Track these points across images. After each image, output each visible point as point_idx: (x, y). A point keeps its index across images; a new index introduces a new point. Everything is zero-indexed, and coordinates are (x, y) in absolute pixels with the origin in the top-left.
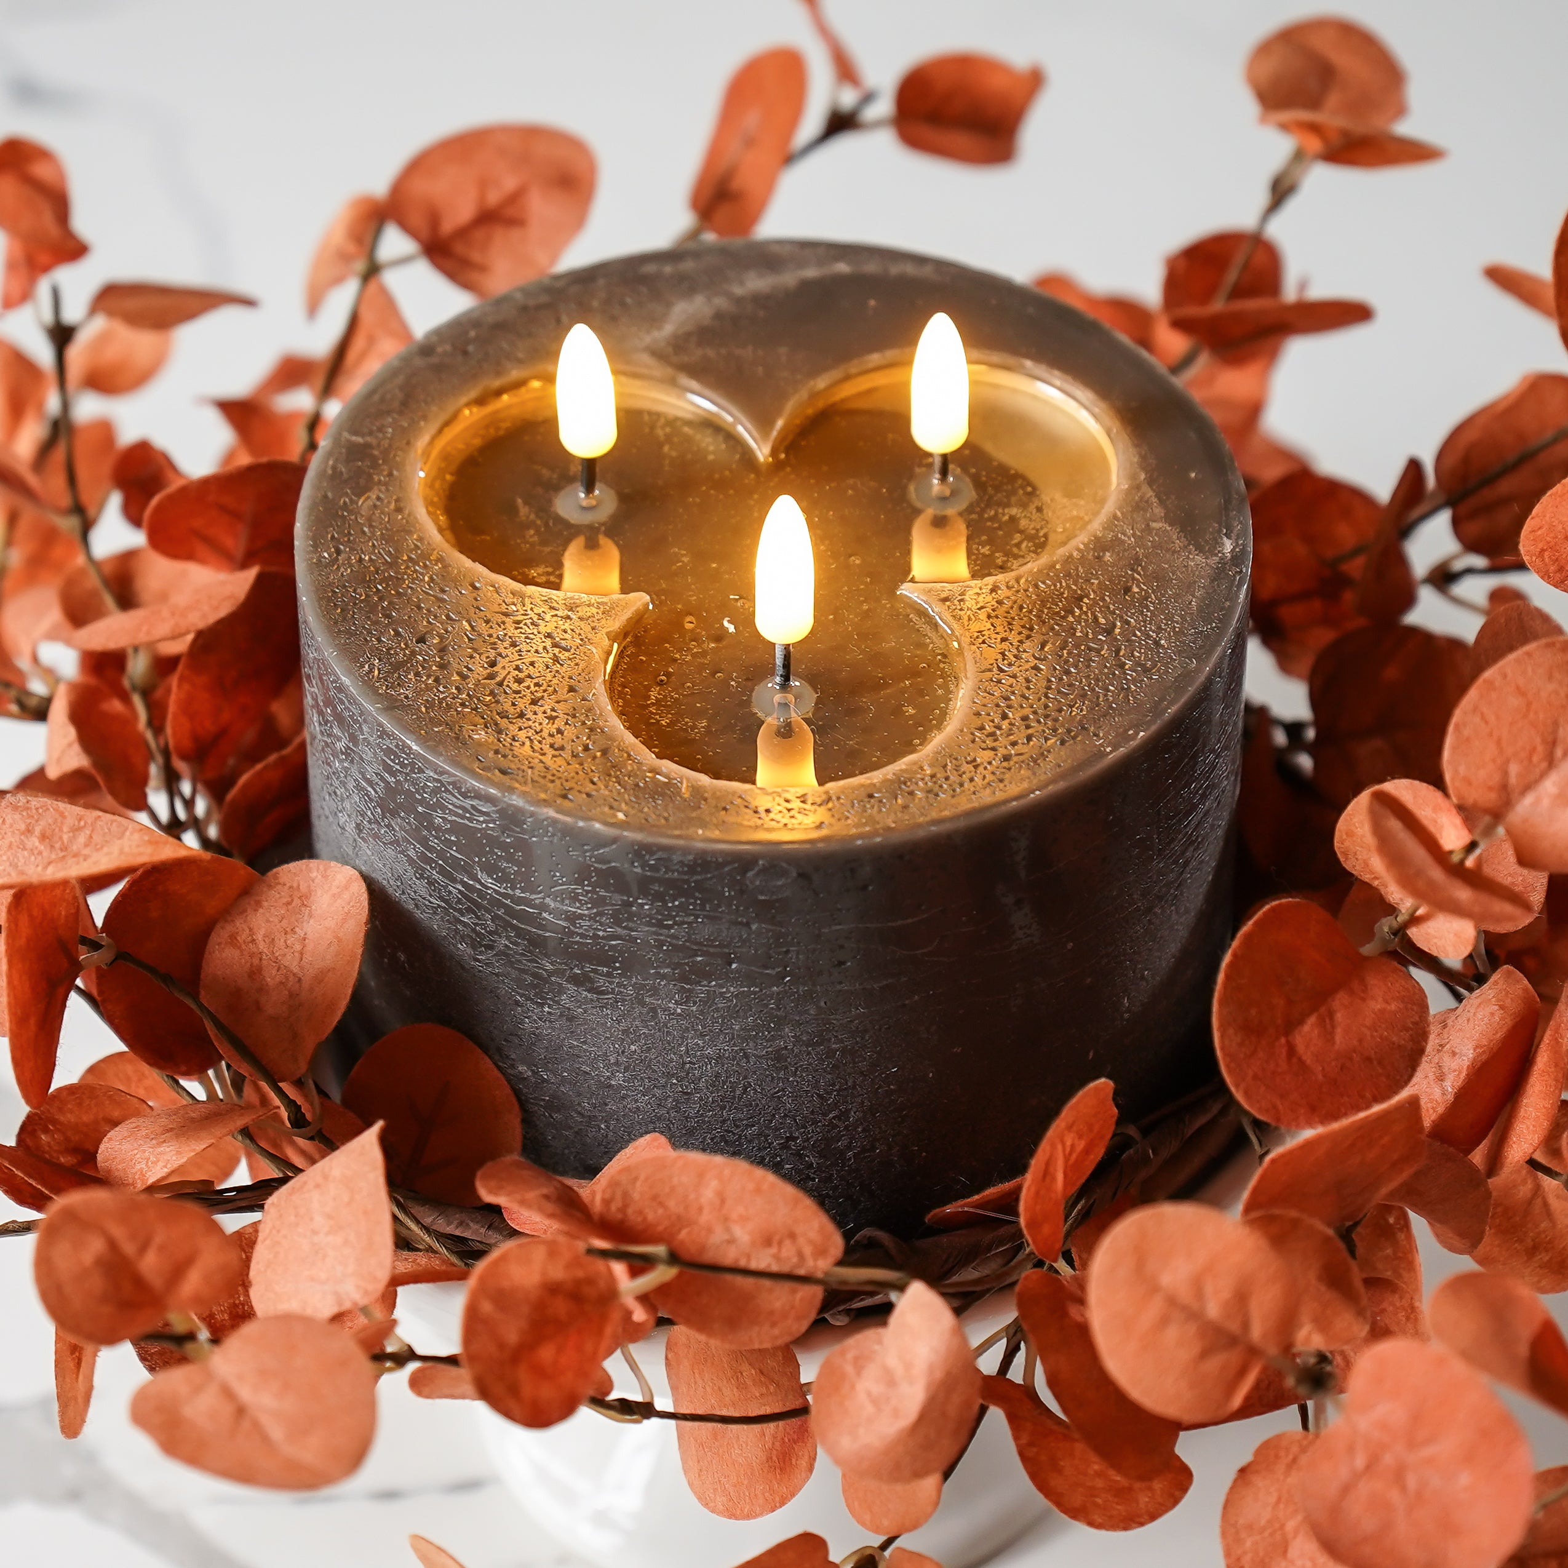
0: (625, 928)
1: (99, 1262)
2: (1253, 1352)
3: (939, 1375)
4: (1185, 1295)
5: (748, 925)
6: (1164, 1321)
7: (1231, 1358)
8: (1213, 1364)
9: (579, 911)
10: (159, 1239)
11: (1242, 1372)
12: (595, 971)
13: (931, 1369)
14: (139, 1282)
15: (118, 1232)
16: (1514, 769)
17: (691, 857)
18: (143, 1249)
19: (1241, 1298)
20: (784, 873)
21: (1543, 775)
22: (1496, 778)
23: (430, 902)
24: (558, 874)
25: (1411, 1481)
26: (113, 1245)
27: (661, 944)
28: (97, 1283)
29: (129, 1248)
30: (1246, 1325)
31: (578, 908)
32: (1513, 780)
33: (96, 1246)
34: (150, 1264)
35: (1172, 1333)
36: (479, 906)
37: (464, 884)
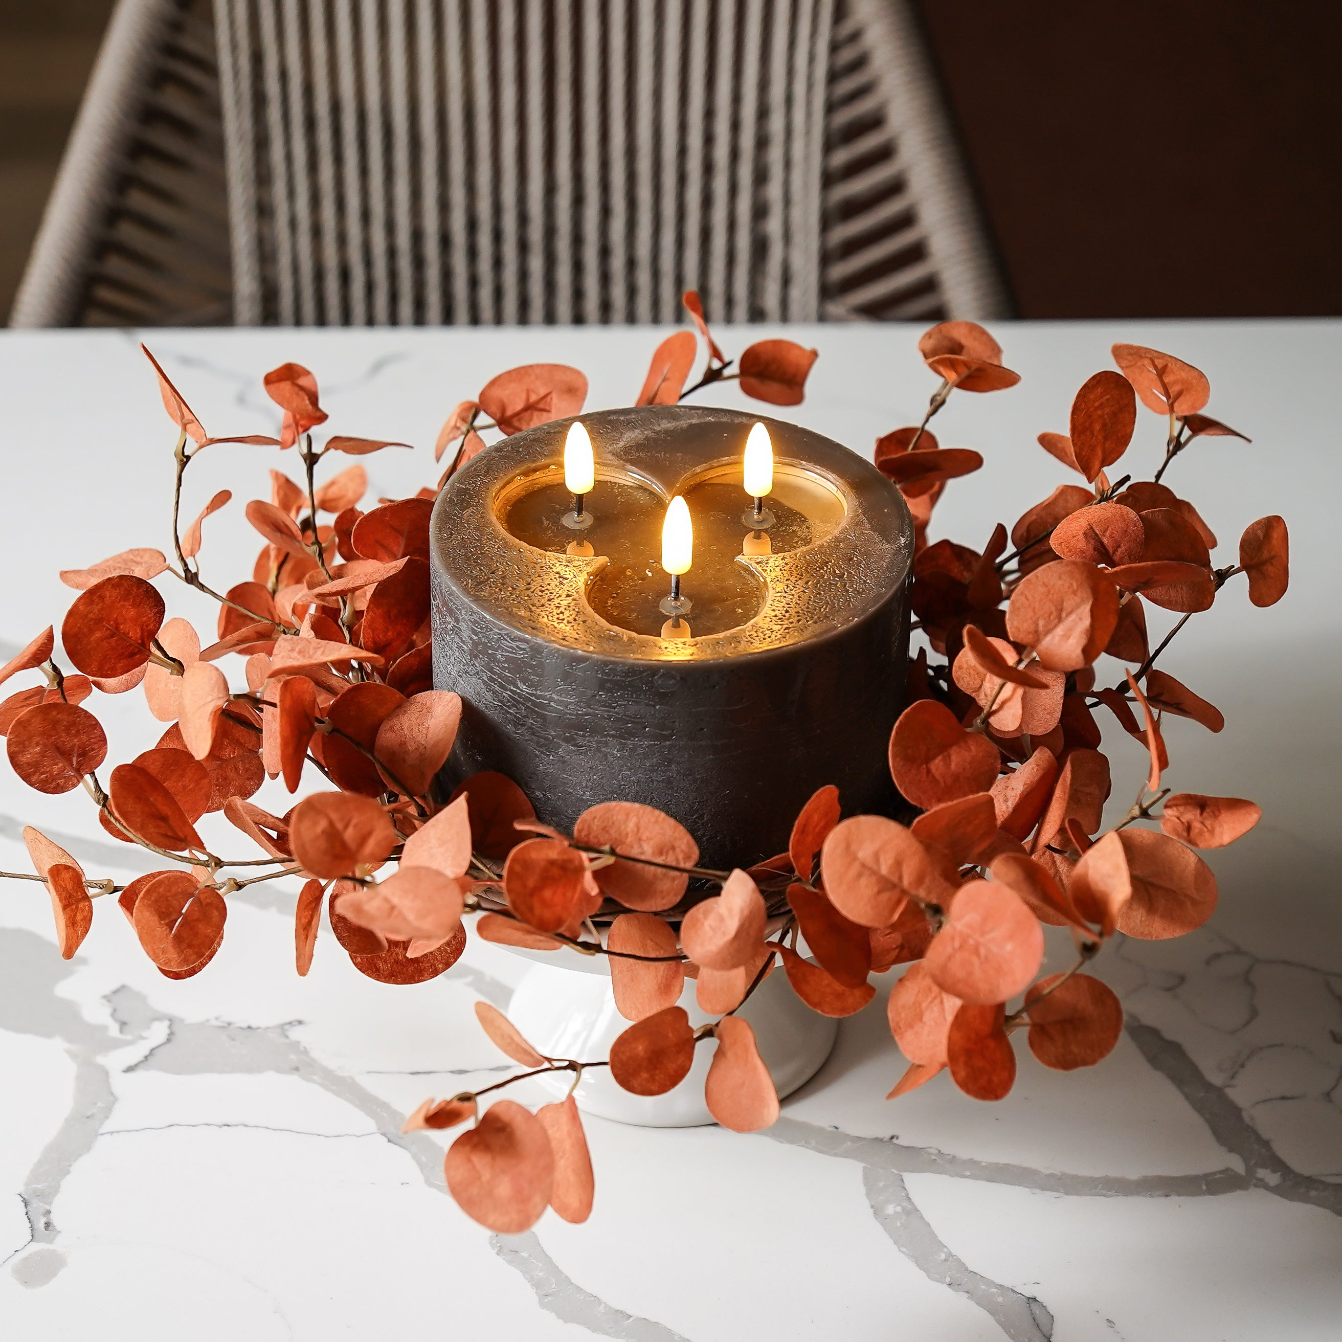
0: (592, 709)
1: (324, 832)
2: (904, 892)
3: (746, 912)
4: (870, 862)
5: (654, 706)
6: (859, 875)
7: (895, 894)
8: (885, 896)
9: (569, 700)
10: (354, 821)
11: (899, 902)
12: (576, 734)
13: (742, 911)
14: (343, 844)
15: (334, 816)
16: (1041, 623)
17: (626, 668)
18: (346, 827)
19: (898, 864)
20: (673, 677)
21: (1056, 626)
22: (1032, 628)
23: (494, 704)
24: (559, 680)
25: (982, 951)
26: (331, 824)
27: (610, 717)
28: (322, 844)
29: (339, 826)
30: (901, 878)
31: (569, 699)
32: (1041, 629)
33: (323, 824)
34: (349, 835)
35: (864, 881)
36: (518, 702)
37: (511, 691)
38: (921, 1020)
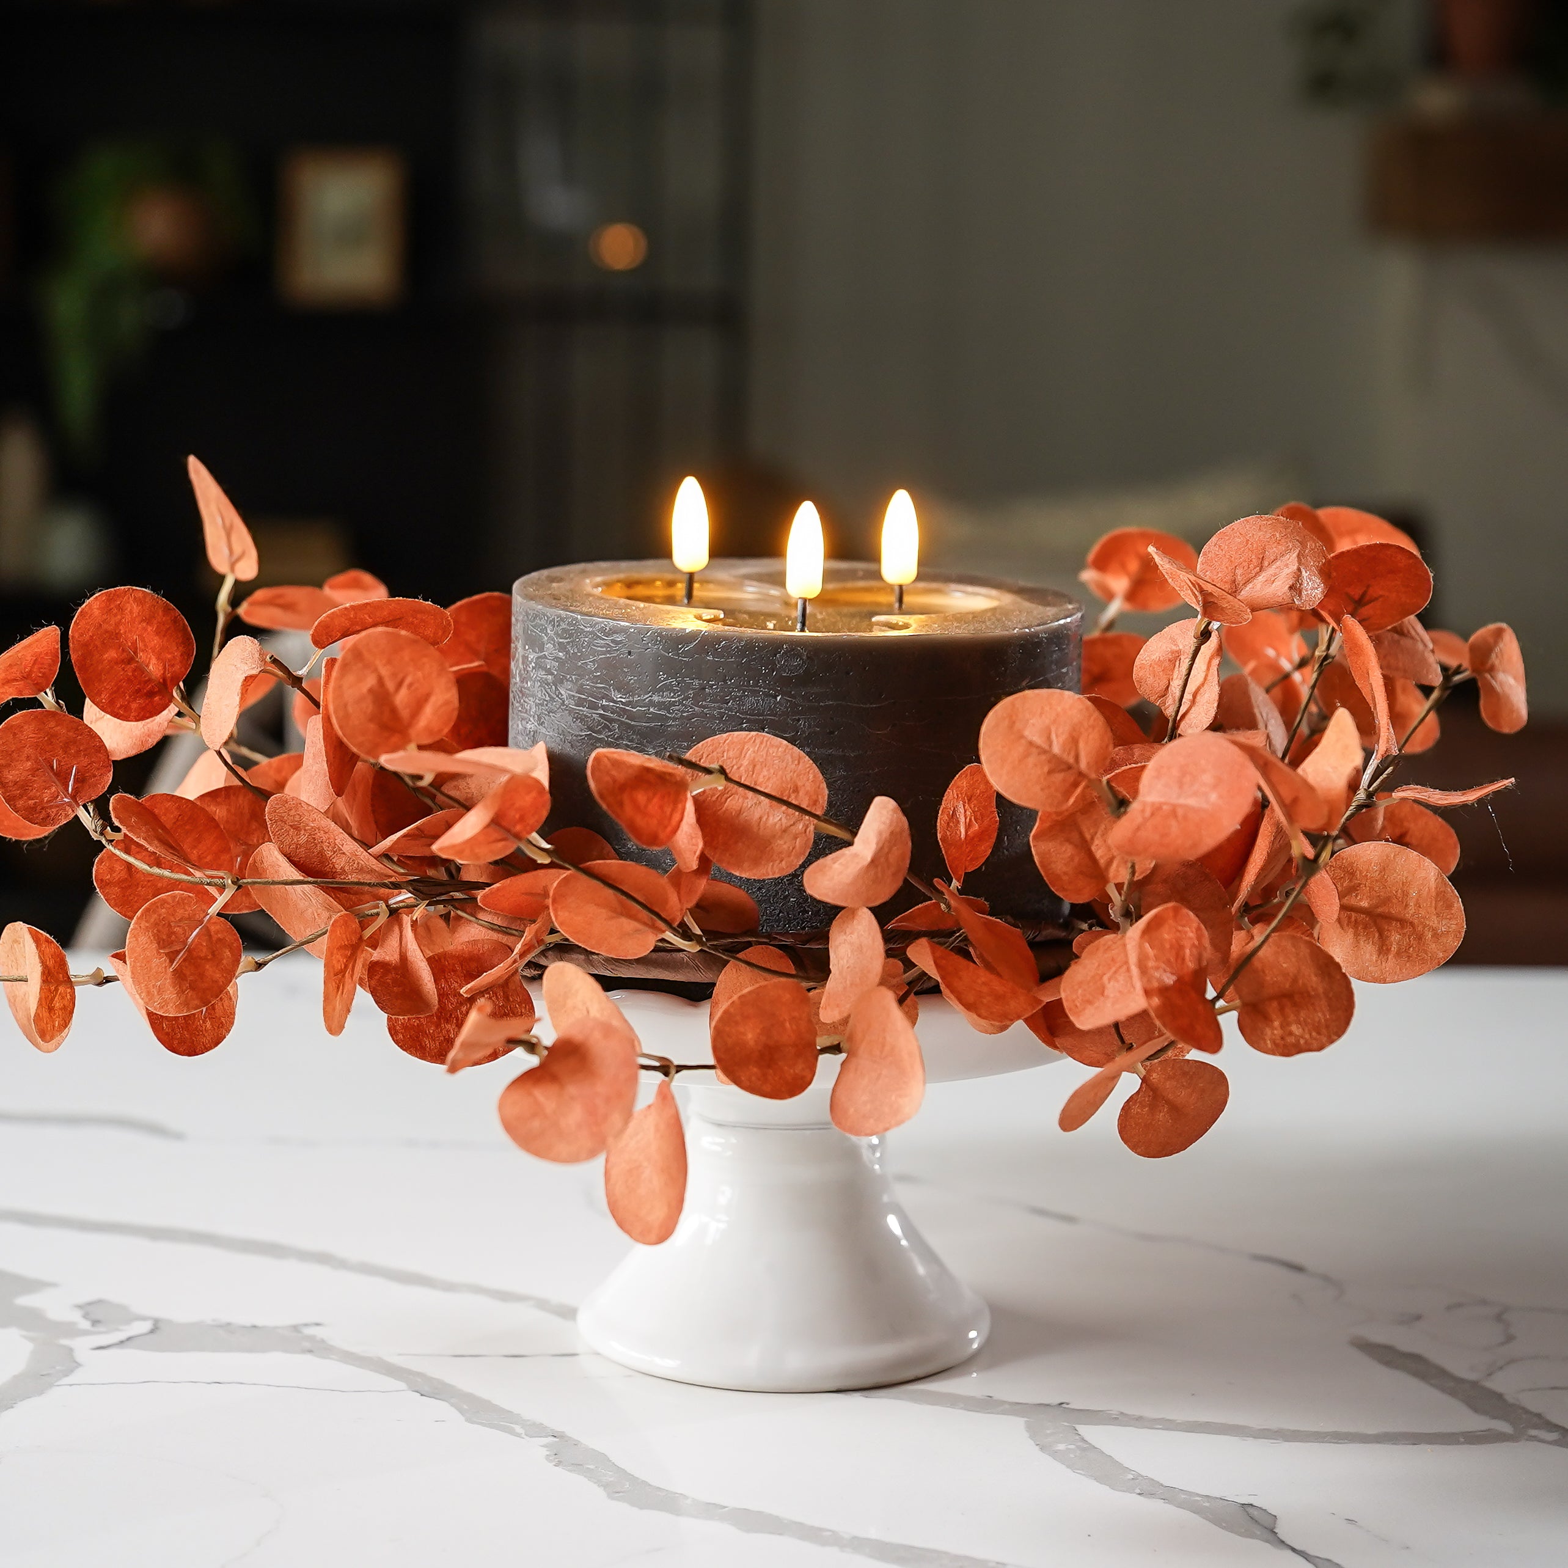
0: (700, 707)
1: (370, 691)
2: (1081, 774)
3: (886, 835)
4: (1038, 740)
5: (775, 697)
6: (1026, 755)
7: (1071, 777)
8: (1059, 777)
9: (673, 700)
10: (408, 680)
11: (1075, 785)
12: (680, 747)
13: (880, 833)
14: (394, 711)
15: (384, 672)
16: (1239, 572)
17: (743, 643)
18: (400, 685)
19: (1073, 741)
20: (800, 656)
21: (1257, 574)
22: (1229, 578)
23: (581, 736)
24: (661, 673)
26: (381, 681)
27: (722, 715)
28: (369, 706)
29: (390, 685)
30: (1077, 758)
31: (672, 697)
32: (1239, 578)
33: (371, 681)
34: (401, 698)
35: (1031, 760)
36: (611, 721)
37: (604, 708)
38: (1102, 994)
